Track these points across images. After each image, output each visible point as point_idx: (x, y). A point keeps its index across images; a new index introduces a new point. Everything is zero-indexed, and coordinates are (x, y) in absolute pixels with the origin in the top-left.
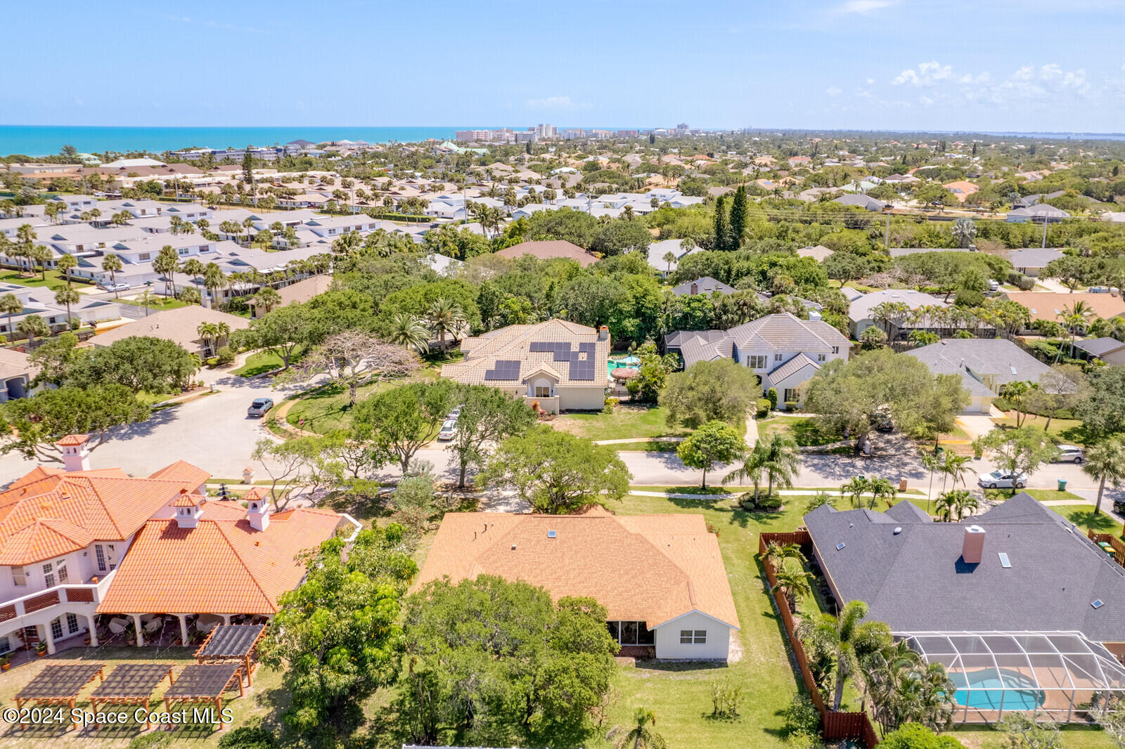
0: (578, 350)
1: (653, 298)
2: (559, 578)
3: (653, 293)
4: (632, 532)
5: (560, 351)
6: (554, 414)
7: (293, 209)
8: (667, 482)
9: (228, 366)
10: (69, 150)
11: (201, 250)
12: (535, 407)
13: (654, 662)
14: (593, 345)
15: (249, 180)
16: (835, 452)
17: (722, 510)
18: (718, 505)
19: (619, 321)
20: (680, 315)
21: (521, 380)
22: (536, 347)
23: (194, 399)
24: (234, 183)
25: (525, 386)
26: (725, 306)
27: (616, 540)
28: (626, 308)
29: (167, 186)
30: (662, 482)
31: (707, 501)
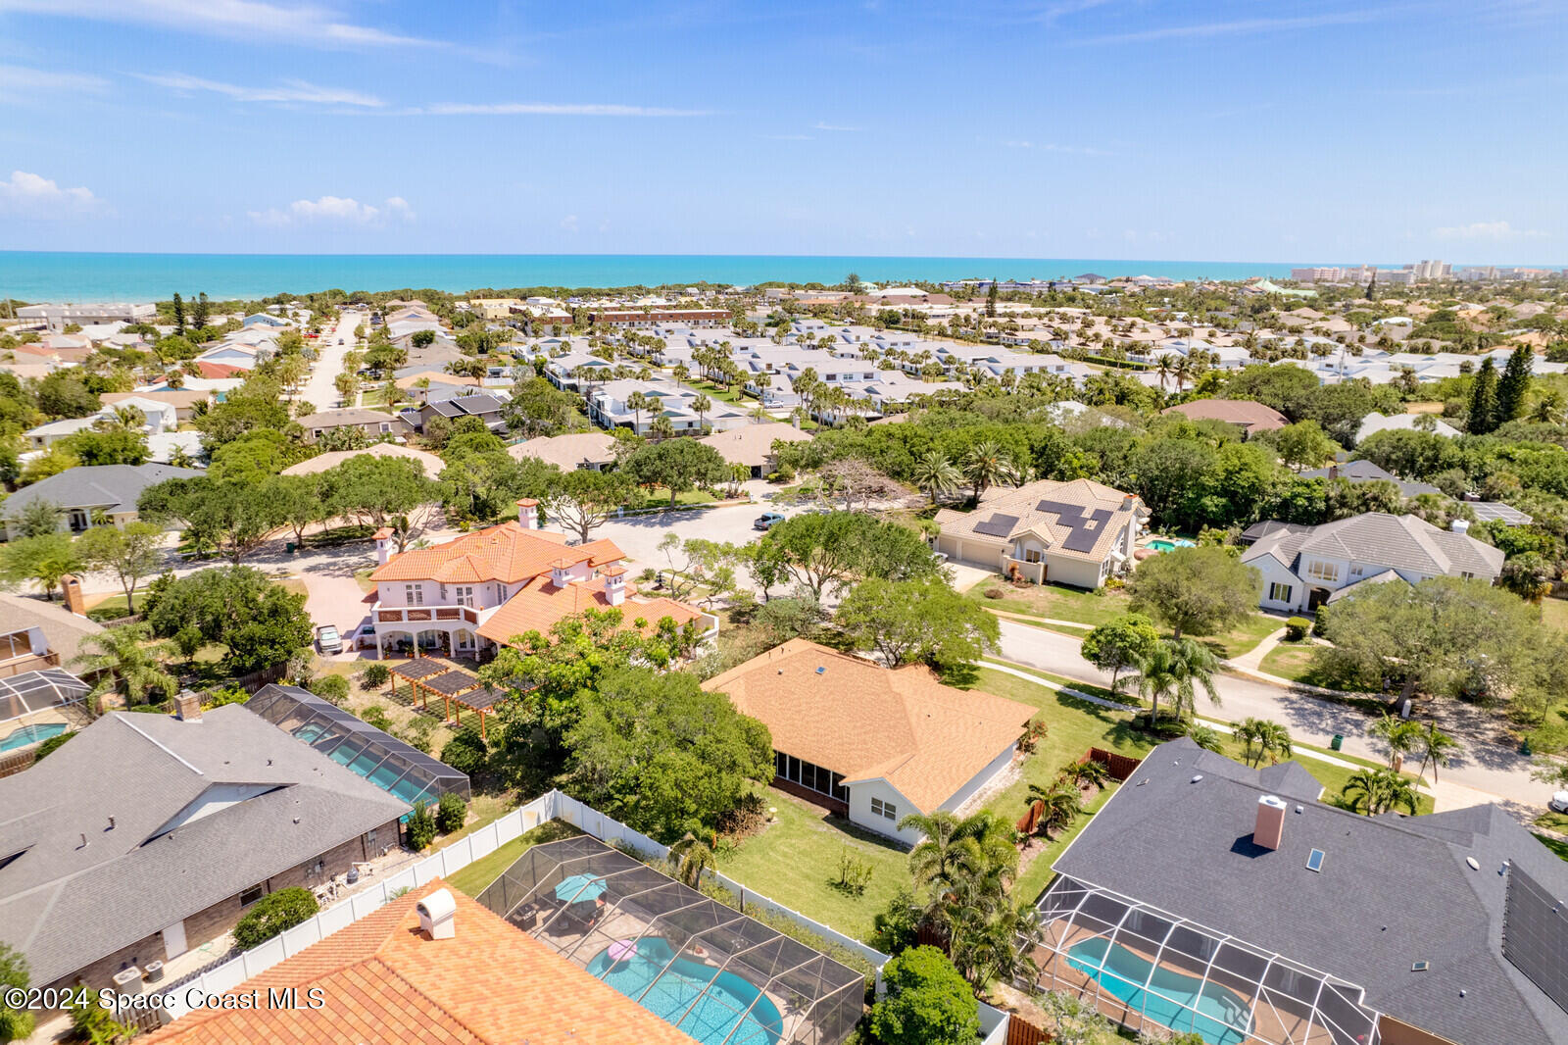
0: (1089, 517)
1: (1251, 475)
2: (799, 712)
3: (1254, 468)
4: (894, 690)
5: (1069, 515)
6: (1033, 582)
7: (1010, 346)
8: (1081, 678)
9: (786, 482)
10: (853, 279)
11: (866, 377)
12: (1013, 570)
13: (844, 822)
14: (1109, 514)
15: (991, 314)
16: (1351, 703)
17: (1104, 719)
18: (1103, 713)
19: (1199, 497)
20: (1278, 500)
21: (1009, 538)
22: (1045, 507)
23: (731, 505)
24: (974, 316)
25: (1011, 545)
26: (1343, 497)
27: (873, 693)
28: (1208, 481)
29: (905, 315)
30: (1075, 676)
31: (1098, 707)
